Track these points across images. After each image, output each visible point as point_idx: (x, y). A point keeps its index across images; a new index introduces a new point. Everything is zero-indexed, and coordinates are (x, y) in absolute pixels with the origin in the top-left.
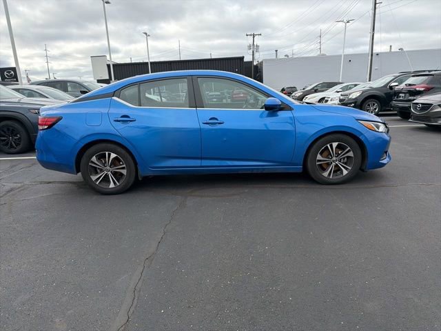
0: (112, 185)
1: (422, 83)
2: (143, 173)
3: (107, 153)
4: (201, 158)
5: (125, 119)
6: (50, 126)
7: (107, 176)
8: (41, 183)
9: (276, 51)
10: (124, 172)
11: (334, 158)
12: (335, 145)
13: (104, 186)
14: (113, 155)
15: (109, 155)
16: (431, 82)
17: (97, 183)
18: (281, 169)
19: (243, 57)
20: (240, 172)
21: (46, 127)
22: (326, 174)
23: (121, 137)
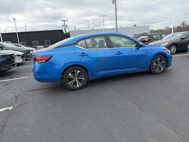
0: (78, 86)
1: (147, 38)
2: (91, 78)
3: (76, 71)
4: (114, 69)
5: (83, 54)
6: (47, 61)
7: (75, 81)
8: (29, 91)
9: (75, 27)
10: (83, 79)
11: (159, 64)
12: (159, 59)
13: (74, 86)
14: (79, 72)
15: (77, 72)
16: (149, 37)
17: (71, 86)
18: (142, 70)
19: (62, 30)
20: (128, 73)
21: (44, 61)
22: (156, 70)
23: (83, 63)
